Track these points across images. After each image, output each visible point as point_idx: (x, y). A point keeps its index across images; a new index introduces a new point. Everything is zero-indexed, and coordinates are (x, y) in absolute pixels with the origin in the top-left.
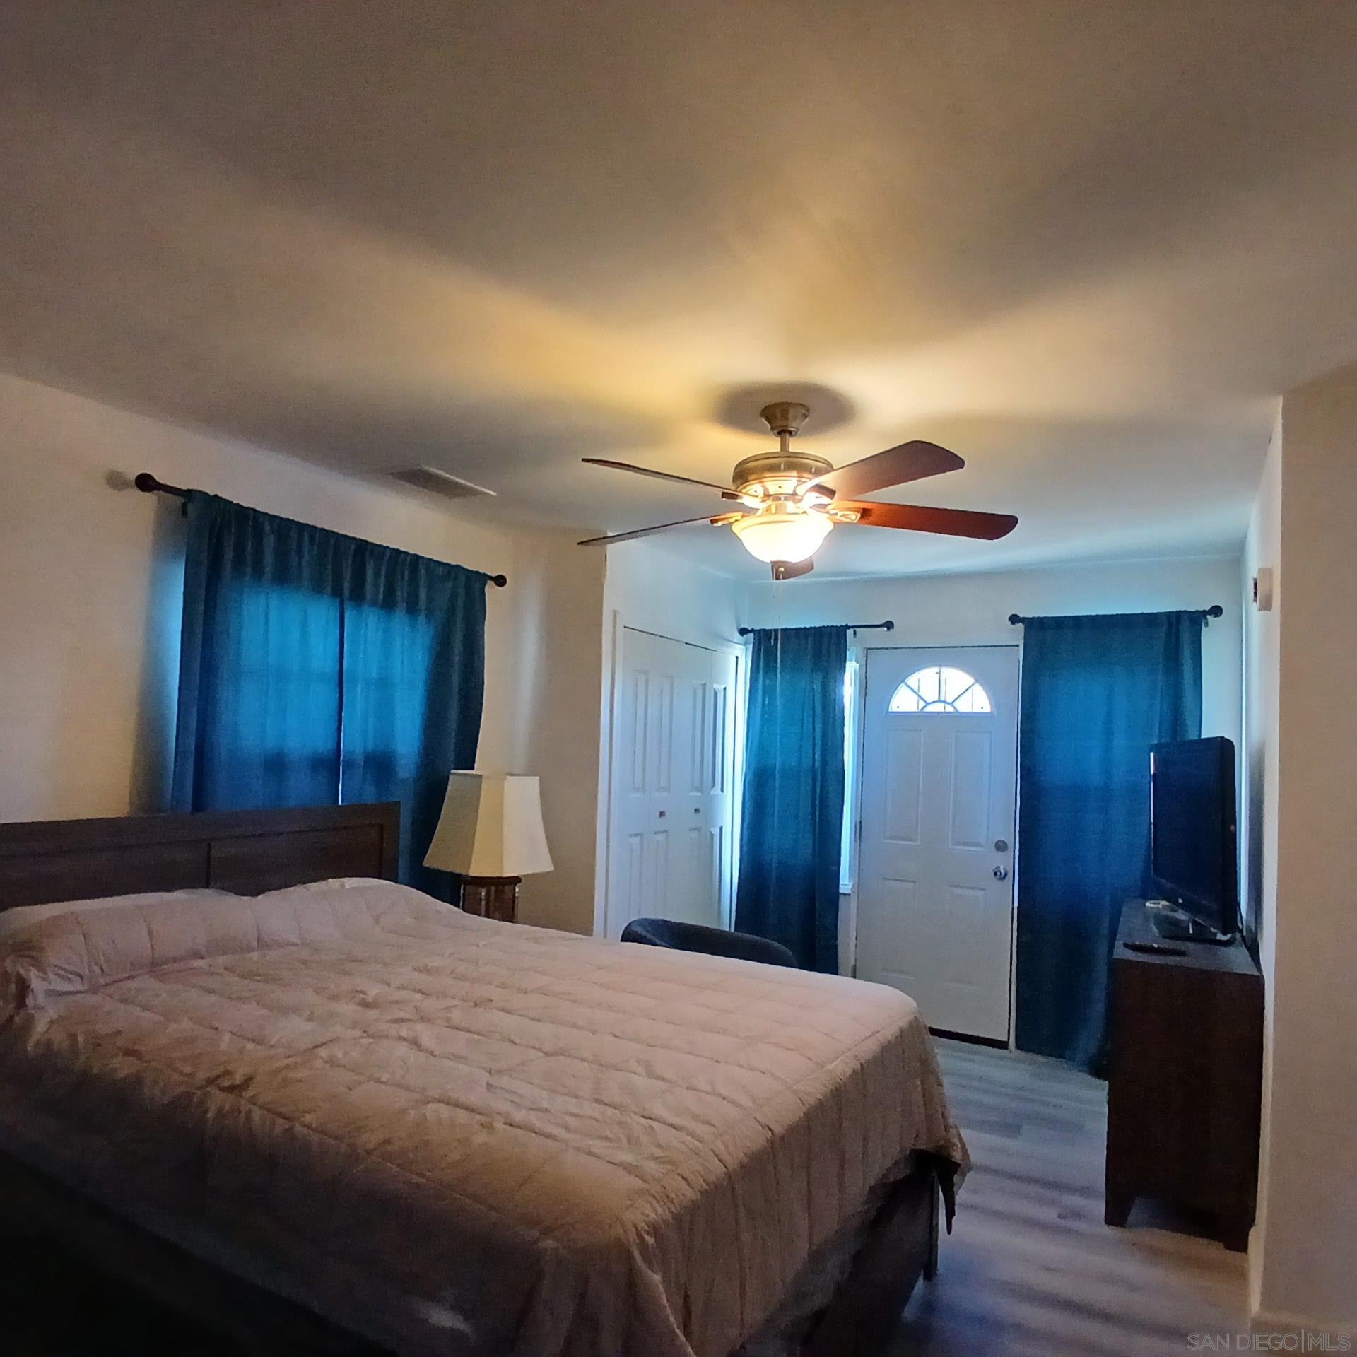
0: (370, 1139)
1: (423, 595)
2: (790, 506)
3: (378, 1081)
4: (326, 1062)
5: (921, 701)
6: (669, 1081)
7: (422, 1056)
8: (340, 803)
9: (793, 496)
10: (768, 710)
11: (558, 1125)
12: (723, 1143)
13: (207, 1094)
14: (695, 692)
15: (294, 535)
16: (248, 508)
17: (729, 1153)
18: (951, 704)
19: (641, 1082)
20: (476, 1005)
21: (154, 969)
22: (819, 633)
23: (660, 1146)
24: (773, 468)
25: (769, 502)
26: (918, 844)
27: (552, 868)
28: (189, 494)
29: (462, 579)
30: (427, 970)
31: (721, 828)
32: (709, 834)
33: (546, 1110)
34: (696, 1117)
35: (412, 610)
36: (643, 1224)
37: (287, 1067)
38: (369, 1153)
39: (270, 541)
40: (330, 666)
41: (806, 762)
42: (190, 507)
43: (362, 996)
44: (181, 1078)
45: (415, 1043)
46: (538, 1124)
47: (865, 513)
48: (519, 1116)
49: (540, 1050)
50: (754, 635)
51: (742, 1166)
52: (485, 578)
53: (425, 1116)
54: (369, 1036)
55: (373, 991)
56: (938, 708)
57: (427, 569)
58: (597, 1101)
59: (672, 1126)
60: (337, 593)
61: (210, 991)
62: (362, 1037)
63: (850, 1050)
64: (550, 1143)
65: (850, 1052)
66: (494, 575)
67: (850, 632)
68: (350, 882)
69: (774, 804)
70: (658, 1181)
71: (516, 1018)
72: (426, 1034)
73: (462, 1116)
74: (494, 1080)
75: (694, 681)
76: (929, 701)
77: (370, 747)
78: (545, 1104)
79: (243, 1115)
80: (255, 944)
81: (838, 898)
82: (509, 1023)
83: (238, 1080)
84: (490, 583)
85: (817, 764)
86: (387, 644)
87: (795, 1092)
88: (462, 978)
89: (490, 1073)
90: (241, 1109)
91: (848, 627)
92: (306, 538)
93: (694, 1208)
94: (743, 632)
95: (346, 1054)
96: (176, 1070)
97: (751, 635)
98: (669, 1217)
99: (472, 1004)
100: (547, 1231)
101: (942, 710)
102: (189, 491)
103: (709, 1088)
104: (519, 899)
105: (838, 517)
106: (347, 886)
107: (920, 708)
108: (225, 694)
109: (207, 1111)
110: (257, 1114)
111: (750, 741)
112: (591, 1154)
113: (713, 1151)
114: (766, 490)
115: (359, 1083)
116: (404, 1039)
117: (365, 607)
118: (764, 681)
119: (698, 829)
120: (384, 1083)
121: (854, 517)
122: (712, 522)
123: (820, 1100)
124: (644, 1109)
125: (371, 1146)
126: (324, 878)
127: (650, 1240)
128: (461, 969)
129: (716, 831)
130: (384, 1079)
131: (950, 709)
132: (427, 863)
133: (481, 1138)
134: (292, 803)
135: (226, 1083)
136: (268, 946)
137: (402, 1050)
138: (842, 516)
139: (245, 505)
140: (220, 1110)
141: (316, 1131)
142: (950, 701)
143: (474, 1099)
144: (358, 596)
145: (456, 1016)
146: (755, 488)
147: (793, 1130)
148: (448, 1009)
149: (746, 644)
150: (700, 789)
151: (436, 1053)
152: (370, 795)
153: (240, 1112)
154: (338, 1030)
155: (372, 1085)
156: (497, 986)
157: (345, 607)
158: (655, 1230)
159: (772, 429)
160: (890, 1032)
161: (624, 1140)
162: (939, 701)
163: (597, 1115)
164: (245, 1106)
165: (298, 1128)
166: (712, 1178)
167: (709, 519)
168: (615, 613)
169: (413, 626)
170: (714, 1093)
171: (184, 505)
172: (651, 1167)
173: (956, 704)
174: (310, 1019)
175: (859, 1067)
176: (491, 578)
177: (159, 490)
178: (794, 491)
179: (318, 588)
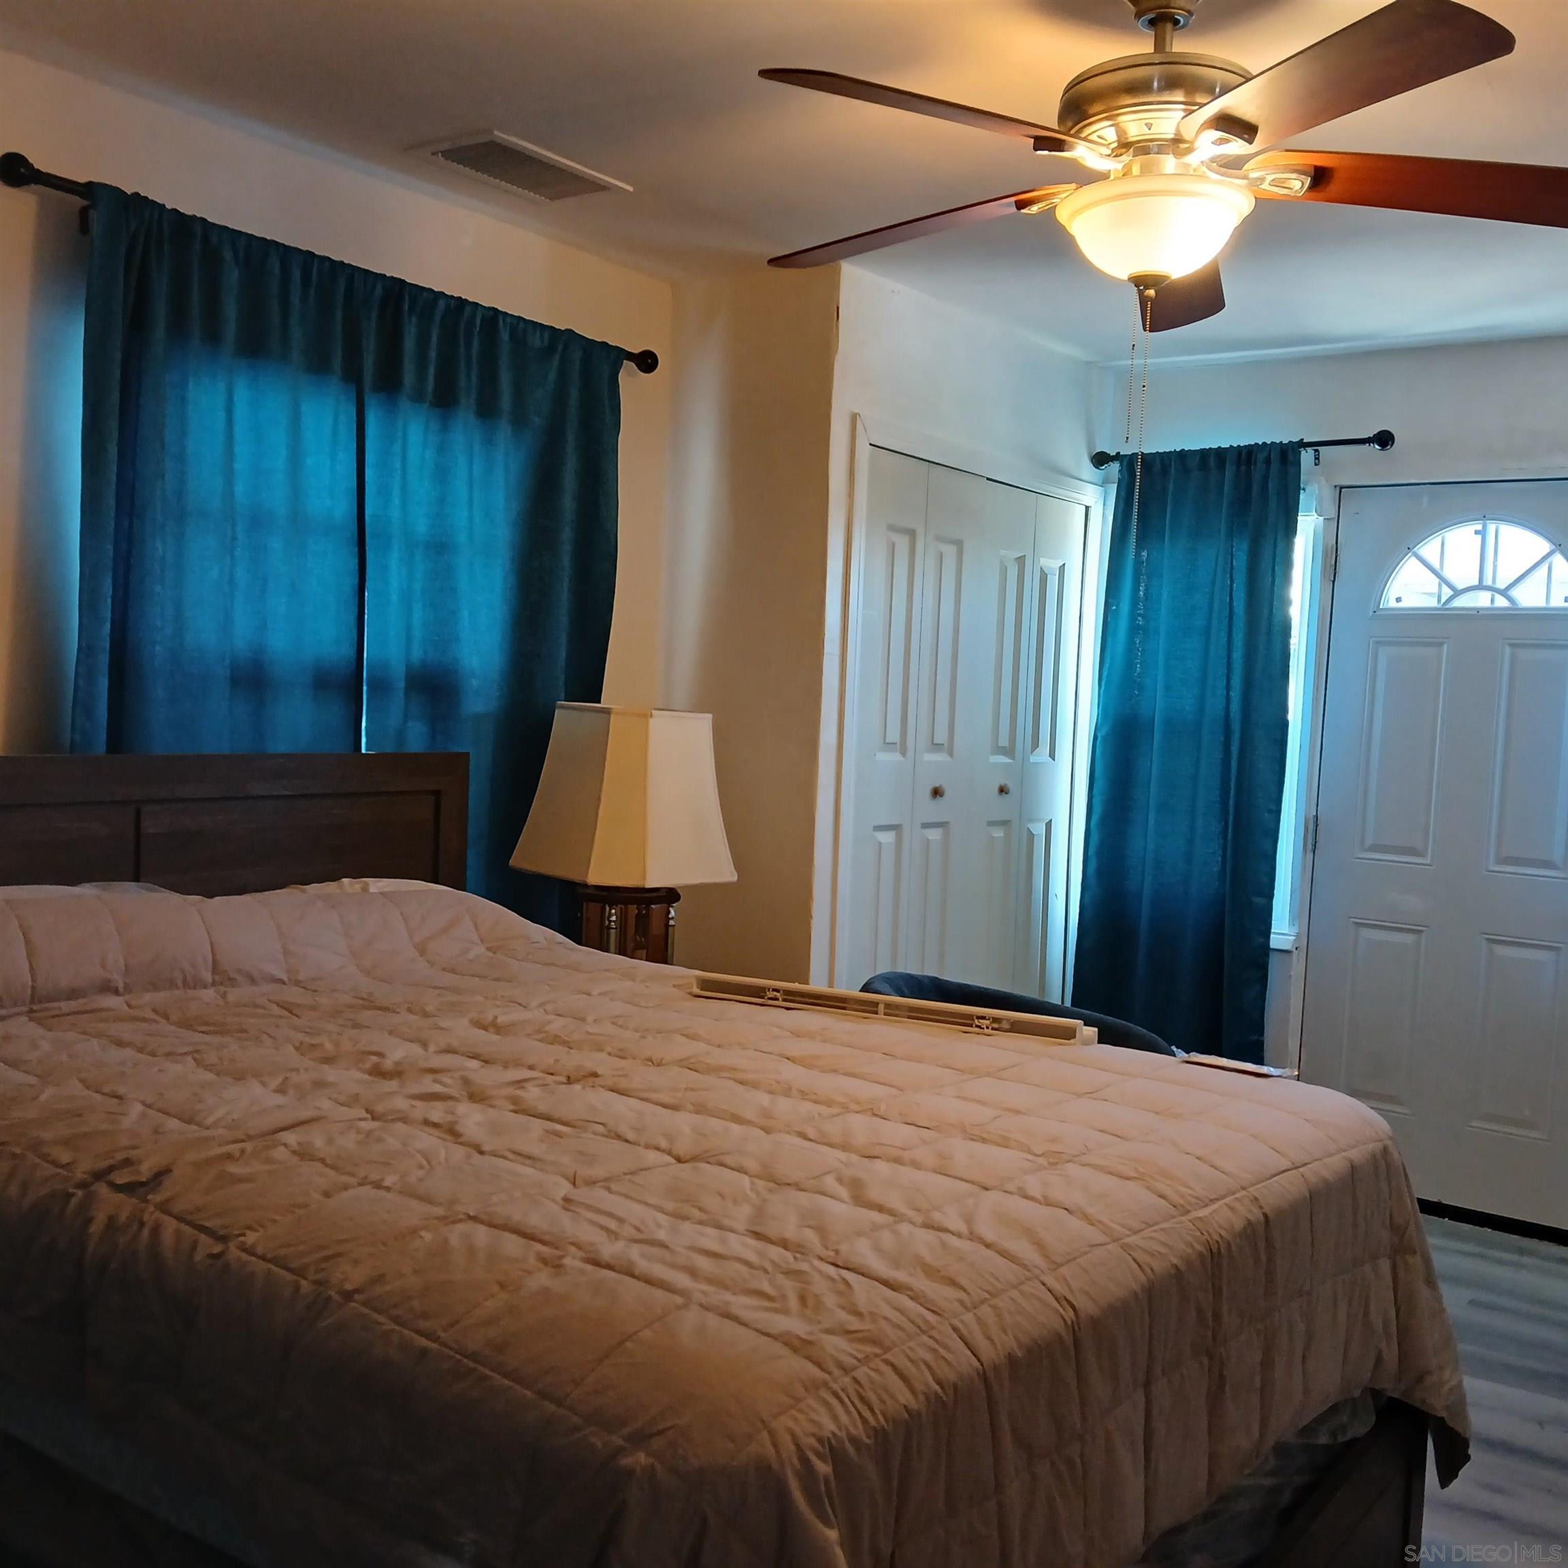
0: (352, 1275)
1: (505, 380)
2: (1169, 163)
3: (378, 1185)
4: (294, 1152)
5: (1444, 588)
6: (891, 1212)
7: (459, 1152)
8: (363, 751)
9: (1177, 144)
10: (1143, 610)
11: (674, 1266)
12: (979, 1320)
13: (90, 1198)
14: (1004, 571)
15: (275, 264)
16: (193, 218)
17: (989, 1338)
18: (1504, 593)
19: (840, 1210)
20: (569, 1081)
21: (35, 1007)
22: (1246, 456)
23: (858, 1314)
24: (1137, 88)
25: (1126, 158)
26: (1428, 862)
27: (734, 878)
28: (89, 190)
29: (577, 355)
30: (495, 1027)
31: (1049, 825)
32: (1025, 833)
33: (662, 1245)
34: (930, 1272)
35: (487, 410)
36: (812, 1441)
37: (229, 1157)
38: (348, 1296)
39: (232, 277)
40: (343, 508)
41: (1215, 705)
42: (93, 215)
43: (374, 1059)
44: (53, 1170)
45: (452, 1132)
46: (642, 1265)
47: (1320, 177)
48: (609, 1250)
49: (670, 1153)
50: (1121, 465)
51: (1011, 1358)
52: (621, 355)
53: (446, 1241)
54: (374, 1119)
55: (397, 1052)
56: (1482, 600)
57: (512, 336)
58: (758, 1235)
59: (886, 1283)
60: (353, 376)
61: (120, 1044)
62: (364, 1119)
63: (1244, 1189)
64: (659, 1293)
65: (1244, 1193)
66: (636, 350)
67: (1307, 456)
68: (377, 885)
69: (1149, 783)
70: (845, 1370)
71: (632, 1102)
72: (472, 1119)
73: (511, 1245)
74: (580, 1194)
75: (1003, 552)
76: (1460, 586)
77: (417, 654)
78: (662, 1235)
79: (146, 1232)
80: (208, 976)
81: (1267, 956)
82: (623, 1109)
83: (146, 1170)
84: (628, 366)
85: (1235, 707)
86: (442, 474)
87: (1125, 1247)
88: (556, 1040)
89: (574, 1184)
90: (146, 1217)
91: (1302, 444)
92: (297, 274)
93: (910, 1423)
94: (1100, 460)
95: (330, 1141)
96: (45, 1157)
97: (1115, 467)
98: (859, 1431)
99: (564, 1079)
100: (640, 1439)
101: (1487, 604)
102: (90, 184)
103: (962, 1228)
104: (676, 928)
105: (1265, 186)
106: (372, 890)
107: (1443, 600)
108: (159, 548)
109: (90, 1220)
110: (170, 1226)
111: (1107, 666)
112: (728, 1315)
113: (955, 1329)
114: (1121, 133)
115: (346, 1188)
116: (436, 1125)
117: (404, 404)
118: (1138, 555)
119: (1005, 823)
120: (388, 1189)
121: (1298, 184)
122: (1021, 205)
123: (1176, 1266)
124: (837, 1252)
125: (349, 1287)
126: (335, 878)
127: (823, 1468)
128: (557, 1026)
129: (1039, 829)
130: (387, 1183)
131: (1501, 602)
132: (518, 860)
133: (542, 1279)
134: (281, 747)
135: (121, 1178)
136: (232, 982)
137: (427, 1140)
138: (1274, 183)
139: (188, 211)
140: (111, 1219)
141: (263, 1258)
142: (1501, 585)
143: (535, 1220)
144: (389, 384)
145: (532, 1094)
146: (1103, 131)
147: (1119, 1311)
148: (520, 1083)
149: (1104, 483)
150: (1009, 751)
151: (486, 1148)
152: (416, 739)
153: (142, 1224)
154: (326, 1105)
155: (366, 1190)
156: (610, 1054)
157: (366, 399)
158: (833, 1451)
159: (1138, 15)
160: (1332, 1166)
161: (793, 1303)
162: (1481, 587)
163: (752, 1257)
164: (151, 1216)
165: (234, 1252)
166: (950, 1376)
167: (1013, 199)
168: (854, 418)
169: (489, 442)
170: (973, 1237)
171: (84, 212)
172: (836, 1346)
173: (1514, 593)
174: (281, 1090)
175: (1262, 1218)
176: (630, 356)
177: (36, 183)
178: (1178, 133)
179: (317, 365)
